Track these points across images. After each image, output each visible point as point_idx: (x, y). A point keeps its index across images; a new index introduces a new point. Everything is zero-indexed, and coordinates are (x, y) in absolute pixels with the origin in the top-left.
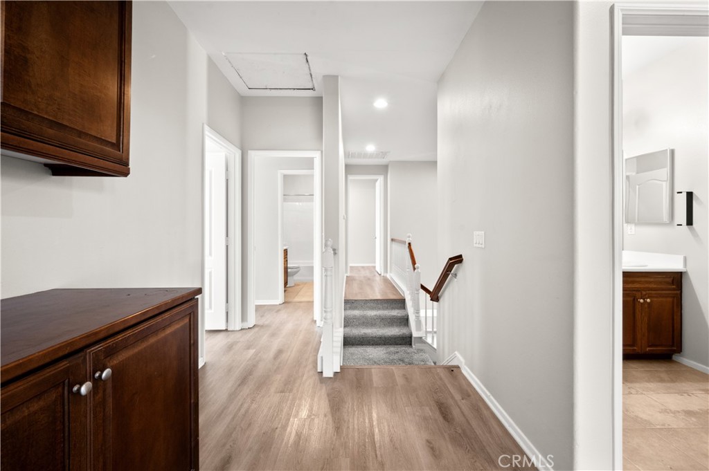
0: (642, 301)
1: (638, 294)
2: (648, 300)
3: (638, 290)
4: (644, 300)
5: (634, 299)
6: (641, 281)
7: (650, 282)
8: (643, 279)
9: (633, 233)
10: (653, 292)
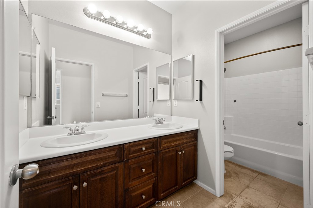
0: (180, 153)
1: (178, 148)
2: (183, 152)
3: (178, 146)
4: (181, 152)
5: (176, 152)
6: (179, 139)
7: (184, 139)
8: (181, 138)
9: (176, 106)
10: (186, 145)
